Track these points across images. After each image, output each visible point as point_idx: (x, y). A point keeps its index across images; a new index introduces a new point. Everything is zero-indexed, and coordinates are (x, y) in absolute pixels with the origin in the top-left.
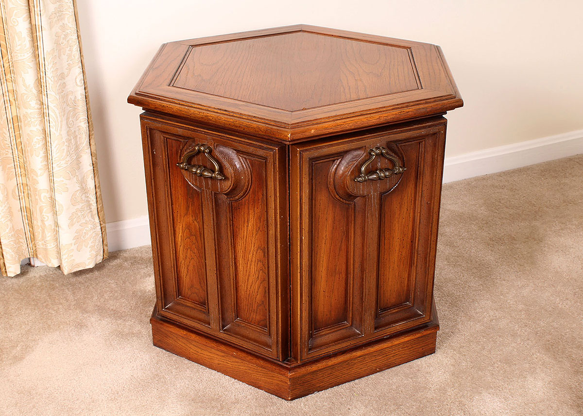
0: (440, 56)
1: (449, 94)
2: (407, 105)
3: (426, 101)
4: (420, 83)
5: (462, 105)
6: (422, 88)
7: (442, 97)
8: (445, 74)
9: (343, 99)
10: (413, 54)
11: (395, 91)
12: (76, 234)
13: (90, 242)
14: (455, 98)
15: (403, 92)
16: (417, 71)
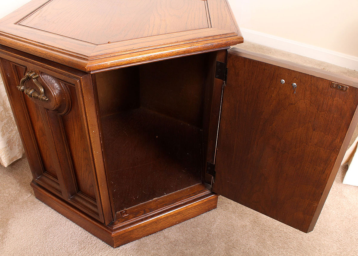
0: (227, 5)
1: (232, 32)
2: (197, 40)
3: (214, 37)
4: (211, 23)
5: (242, 42)
6: (211, 27)
7: (226, 34)
8: (230, 17)
9: (145, 35)
10: (208, 3)
11: (189, 29)
12: (8, 140)
13: (17, 142)
14: (237, 35)
15: (195, 29)
16: (209, 15)
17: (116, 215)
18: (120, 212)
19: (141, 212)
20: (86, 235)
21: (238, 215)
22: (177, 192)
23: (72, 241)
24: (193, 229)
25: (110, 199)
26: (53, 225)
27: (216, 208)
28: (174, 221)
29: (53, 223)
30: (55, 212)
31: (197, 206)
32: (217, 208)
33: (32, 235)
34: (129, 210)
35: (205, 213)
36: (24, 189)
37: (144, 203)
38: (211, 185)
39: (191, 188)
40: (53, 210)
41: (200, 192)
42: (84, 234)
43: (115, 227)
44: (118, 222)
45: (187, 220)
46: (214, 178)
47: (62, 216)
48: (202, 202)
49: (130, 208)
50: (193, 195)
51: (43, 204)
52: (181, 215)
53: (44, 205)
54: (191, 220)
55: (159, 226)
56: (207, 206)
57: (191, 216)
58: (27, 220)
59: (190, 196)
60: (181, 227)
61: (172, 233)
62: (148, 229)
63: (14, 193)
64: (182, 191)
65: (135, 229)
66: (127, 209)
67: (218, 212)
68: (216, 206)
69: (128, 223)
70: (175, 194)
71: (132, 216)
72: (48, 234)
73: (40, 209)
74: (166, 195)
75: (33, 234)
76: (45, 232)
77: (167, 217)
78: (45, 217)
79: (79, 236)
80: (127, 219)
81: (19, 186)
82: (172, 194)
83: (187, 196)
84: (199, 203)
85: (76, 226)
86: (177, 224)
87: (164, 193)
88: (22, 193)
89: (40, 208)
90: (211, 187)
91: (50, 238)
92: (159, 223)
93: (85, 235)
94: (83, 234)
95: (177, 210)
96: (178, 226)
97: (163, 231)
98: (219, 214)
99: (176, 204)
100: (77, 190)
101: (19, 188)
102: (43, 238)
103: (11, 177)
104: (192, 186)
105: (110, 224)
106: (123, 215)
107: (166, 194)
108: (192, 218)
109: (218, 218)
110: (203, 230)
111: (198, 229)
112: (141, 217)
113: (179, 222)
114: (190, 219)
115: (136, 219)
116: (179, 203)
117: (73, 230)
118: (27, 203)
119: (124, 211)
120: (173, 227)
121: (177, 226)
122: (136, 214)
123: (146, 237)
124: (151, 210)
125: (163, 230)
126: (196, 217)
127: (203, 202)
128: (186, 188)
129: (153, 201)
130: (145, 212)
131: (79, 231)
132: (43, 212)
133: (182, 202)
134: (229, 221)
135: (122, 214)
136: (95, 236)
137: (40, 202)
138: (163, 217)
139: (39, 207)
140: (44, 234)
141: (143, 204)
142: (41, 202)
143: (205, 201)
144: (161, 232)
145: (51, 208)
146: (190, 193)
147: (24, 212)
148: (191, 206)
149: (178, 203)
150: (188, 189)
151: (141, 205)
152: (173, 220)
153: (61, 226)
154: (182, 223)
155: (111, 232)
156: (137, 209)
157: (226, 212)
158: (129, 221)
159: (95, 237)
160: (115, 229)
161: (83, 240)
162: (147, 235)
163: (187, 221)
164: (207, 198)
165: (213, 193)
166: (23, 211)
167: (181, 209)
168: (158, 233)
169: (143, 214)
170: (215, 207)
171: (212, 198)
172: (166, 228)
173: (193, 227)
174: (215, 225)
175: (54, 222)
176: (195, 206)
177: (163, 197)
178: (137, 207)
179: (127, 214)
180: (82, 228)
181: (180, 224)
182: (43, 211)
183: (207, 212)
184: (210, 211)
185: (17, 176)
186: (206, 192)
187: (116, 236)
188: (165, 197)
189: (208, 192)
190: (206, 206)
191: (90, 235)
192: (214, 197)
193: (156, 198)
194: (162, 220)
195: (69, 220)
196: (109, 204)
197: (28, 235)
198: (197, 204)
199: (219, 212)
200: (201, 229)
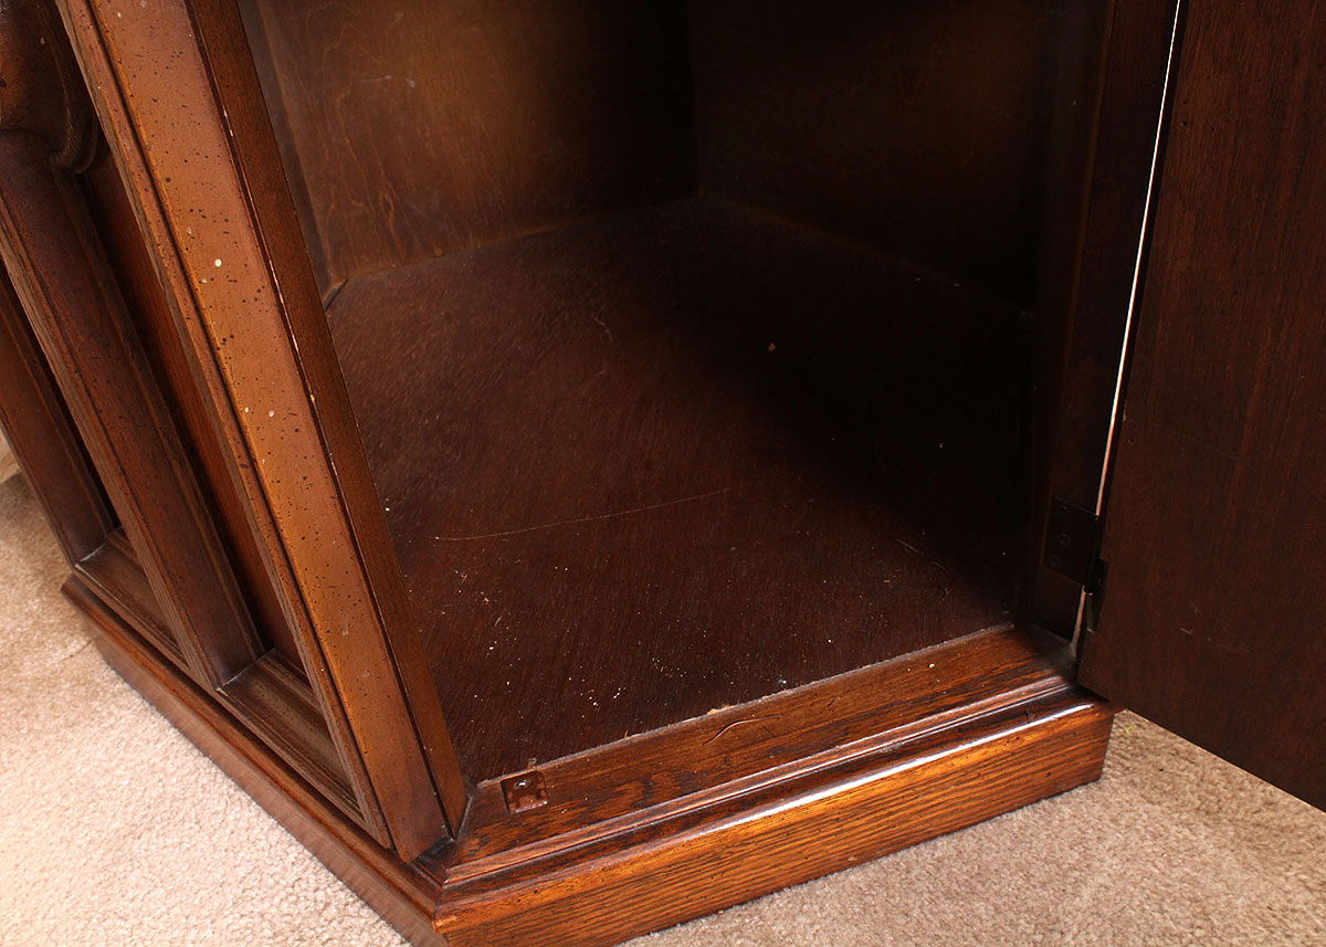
17: (475, 802)
18: (498, 780)
19: (621, 793)
20: (320, 895)
21: (1238, 835)
22: (855, 678)
23: (243, 922)
24: (946, 905)
25: (410, 715)
26: (158, 819)
27: (1096, 779)
28: (834, 850)
29: (162, 808)
30: (183, 745)
31: (976, 765)
32: (1103, 783)
33: (42, 871)
34: (555, 771)
35: (1027, 811)
36: (57, 609)
37: (648, 734)
38: (1070, 638)
39: (947, 653)
40: (172, 733)
41: (999, 685)
42: (313, 885)
43: (455, 873)
44: (483, 843)
45: (916, 844)
46: (1095, 604)
47: (214, 770)
48: (1008, 747)
49: (562, 760)
50: (959, 698)
51: (135, 700)
52: (877, 819)
53: (138, 701)
54: (935, 848)
55: (739, 877)
56: (1040, 766)
57: (934, 822)
58: (33, 783)
59: (933, 705)
60: (870, 887)
61: (812, 925)
62: (668, 891)
63: (8, 628)
64: (886, 671)
65: (579, 894)
66: (539, 768)
67: (1106, 806)
68: (1099, 766)
69: (538, 854)
70: (847, 687)
71: (565, 813)
72: (121, 869)
73: (112, 726)
74: (788, 692)
75: (47, 862)
76: (110, 856)
77: (787, 830)
78: (127, 769)
79: (283, 894)
80: (534, 831)
81: (39, 595)
82: (823, 690)
83: (915, 701)
84: (991, 751)
85: (277, 832)
86: (852, 865)
87: (776, 678)
88: (44, 634)
89: (112, 720)
90: (1073, 652)
91: (130, 895)
92: (733, 860)
93: (316, 890)
94: (304, 886)
95: (849, 792)
96: (855, 877)
97: (764, 904)
98: (1114, 820)
99: (841, 753)
100: (254, 641)
101: (34, 605)
102: (93, 894)
103: (11, 544)
104: (956, 642)
105: (432, 857)
106: (512, 806)
107: (789, 686)
108: (948, 833)
109: (1108, 844)
110: (1011, 915)
111: (980, 907)
112: (620, 823)
113: (865, 857)
114: (935, 837)
115: (590, 833)
116: (866, 745)
117: (256, 856)
118: (53, 687)
119: (521, 778)
120: (821, 887)
121: (852, 877)
122: (590, 800)
123: (657, 935)
124: (686, 783)
125: (765, 900)
126: (970, 831)
127: (1018, 744)
128: (917, 654)
129: (704, 725)
130: (647, 797)
131: (285, 869)
132: (123, 739)
133: (882, 740)
134: (1178, 873)
135: (510, 795)
136: (368, 904)
137: (120, 686)
138: (757, 829)
139: (110, 714)
140: (105, 869)
141: (639, 743)
142: (126, 686)
143: (1029, 739)
144: (751, 908)
145: (166, 722)
146: (937, 689)
147: (32, 736)
148: (937, 771)
149: (859, 747)
150: (930, 658)
151: (633, 745)
152: (825, 844)
153: (197, 827)
154: (884, 861)
155: (430, 906)
156: (605, 767)
157: (1157, 807)
158: (546, 846)
159: (366, 911)
160: (455, 889)
161: (298, 921)
162: (665, 925)
163: (913, 849)
164: (1044, 725)
165: (1079, 693)
166: (30, 730)
167: (874, 783)
168: (732, 919)
169: (634, 807)
170: (1091, 775)
171: (1078, 722)
172: (779, 890)
173: (949, 895)
174: (1086, 893)
175: (168, 804)
176: (963, 769)
177: (766, 706)
178: (605, 757)
179: (539, 798)
180: (306, 847)
181: (872, 867)
182: (125, 735)
183: (1038, 801)
184: (1058, 799)
185: (41, 540)
186: (1040, 684)
187: (461, 931)
188: (780, 702)
189: (1049, 684)
190: (1031, 769)
191: (342, 895)
192: (1090, 719)
193: (726, 709)
194: (752, 846)
195: (245, 798)
196: (414, 742)
197: (21, 868)
198: (976, 757)
199: (1114, 811)
200: (997, 910)
